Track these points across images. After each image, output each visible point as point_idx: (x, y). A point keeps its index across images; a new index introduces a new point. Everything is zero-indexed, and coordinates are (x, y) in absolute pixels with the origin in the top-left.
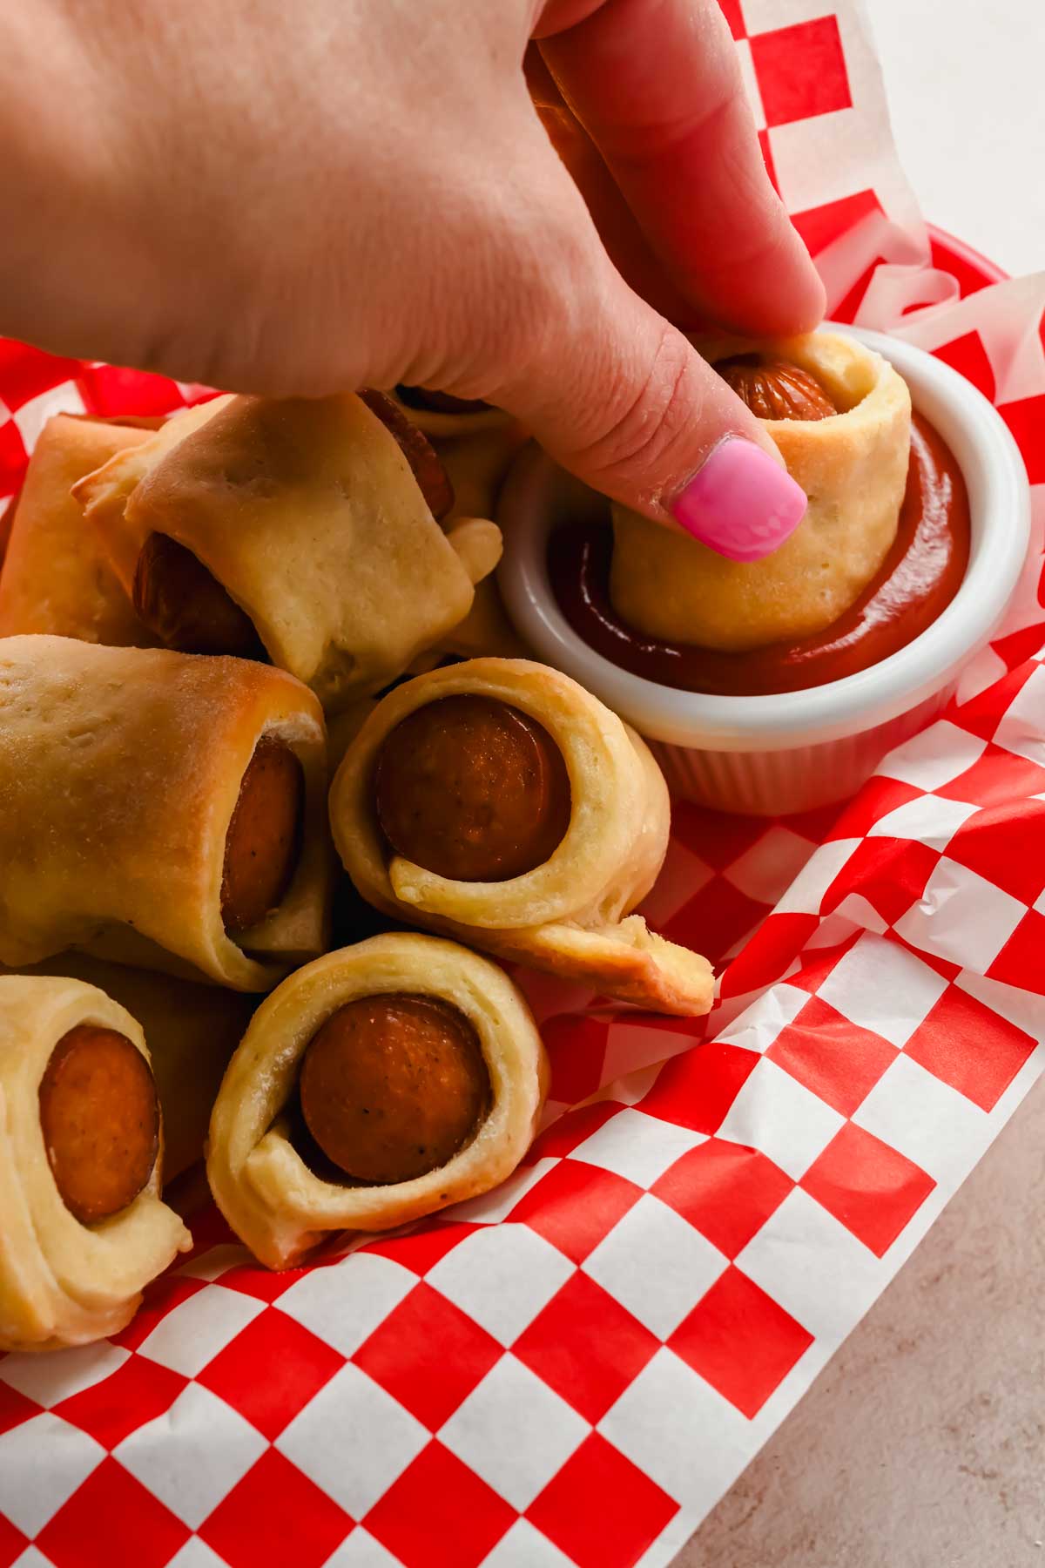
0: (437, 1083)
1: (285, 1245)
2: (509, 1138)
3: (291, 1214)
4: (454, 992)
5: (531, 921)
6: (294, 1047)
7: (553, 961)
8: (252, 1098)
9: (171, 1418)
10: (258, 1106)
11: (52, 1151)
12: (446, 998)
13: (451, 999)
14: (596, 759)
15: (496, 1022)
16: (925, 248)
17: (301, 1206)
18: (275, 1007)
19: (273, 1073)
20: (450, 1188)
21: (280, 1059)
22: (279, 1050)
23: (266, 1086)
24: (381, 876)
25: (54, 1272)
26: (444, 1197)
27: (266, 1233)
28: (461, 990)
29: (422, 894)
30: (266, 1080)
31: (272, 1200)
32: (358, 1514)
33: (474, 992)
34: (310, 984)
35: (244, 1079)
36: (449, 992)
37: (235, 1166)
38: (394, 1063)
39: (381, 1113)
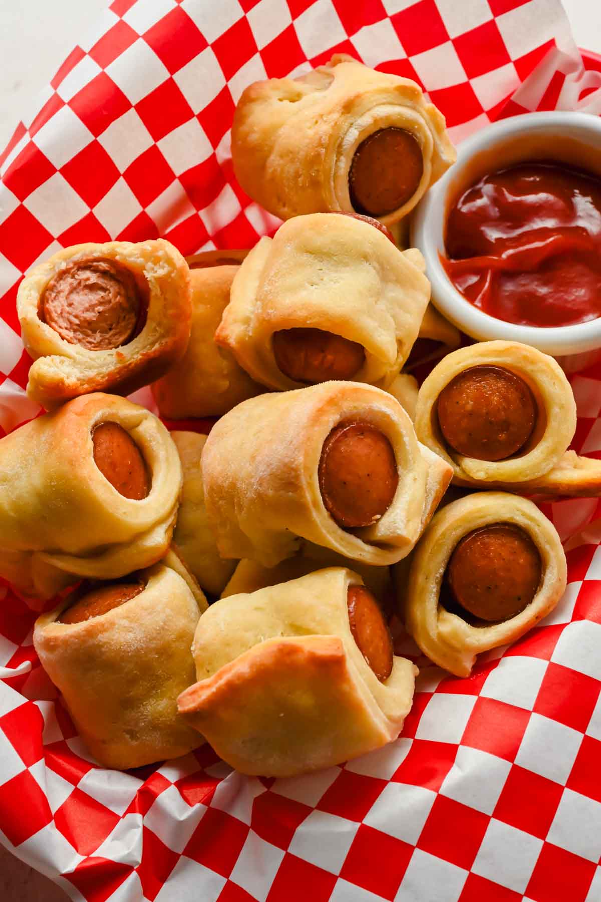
0: (519, 564)
1: (468, 664)
2: (560, 580)
3: (467, 649)
4: (515, 517)
5: (545, 472)
6: (444, 567)
7: (561, 488)
8: (430, 598)
9: (459, 766)
10: (434, 601)
11: (366, 658)
12: (511, 521)
13: (513, 521)
14: (554, 383)
15: (539, 526)
16: (580, 61)
17: (474, 644)
18: (430, 551)
19: (437, 583)
20: (539, 613)
21: (438, 575)
22: (437, 572)
23: (435, 590)
24: (457, 469)
25: (385, 714)
26: (537, 618)
27: (457, 661)
28: (518, 515)
29: (487, 473)
30: (434, 588)
31: (458, 646)
32: (563, 783)
33: (524, 514)
34: (443, 534)
35: (424, 590)
36: (512, 518)
37: (433, 634)
38: (495, 561)
39: (496, 587)
